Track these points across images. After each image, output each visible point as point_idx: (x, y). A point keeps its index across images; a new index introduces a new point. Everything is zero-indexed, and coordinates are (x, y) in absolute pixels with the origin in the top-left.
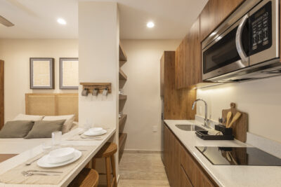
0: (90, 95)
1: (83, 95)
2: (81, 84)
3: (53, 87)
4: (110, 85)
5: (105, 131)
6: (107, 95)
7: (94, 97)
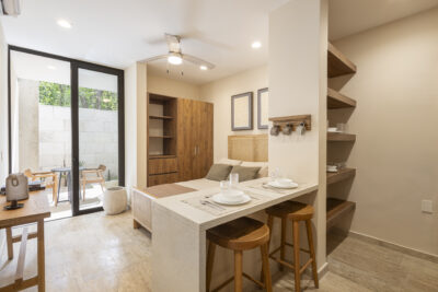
0: (281, 134)
1: (272, 134)
2: (270, 120)
3: (252, 128)
4: (309, 117)
5: (296, 185)
6: (303, 133)
7: (287, 137)
